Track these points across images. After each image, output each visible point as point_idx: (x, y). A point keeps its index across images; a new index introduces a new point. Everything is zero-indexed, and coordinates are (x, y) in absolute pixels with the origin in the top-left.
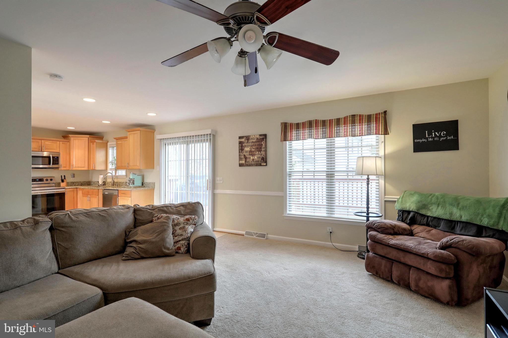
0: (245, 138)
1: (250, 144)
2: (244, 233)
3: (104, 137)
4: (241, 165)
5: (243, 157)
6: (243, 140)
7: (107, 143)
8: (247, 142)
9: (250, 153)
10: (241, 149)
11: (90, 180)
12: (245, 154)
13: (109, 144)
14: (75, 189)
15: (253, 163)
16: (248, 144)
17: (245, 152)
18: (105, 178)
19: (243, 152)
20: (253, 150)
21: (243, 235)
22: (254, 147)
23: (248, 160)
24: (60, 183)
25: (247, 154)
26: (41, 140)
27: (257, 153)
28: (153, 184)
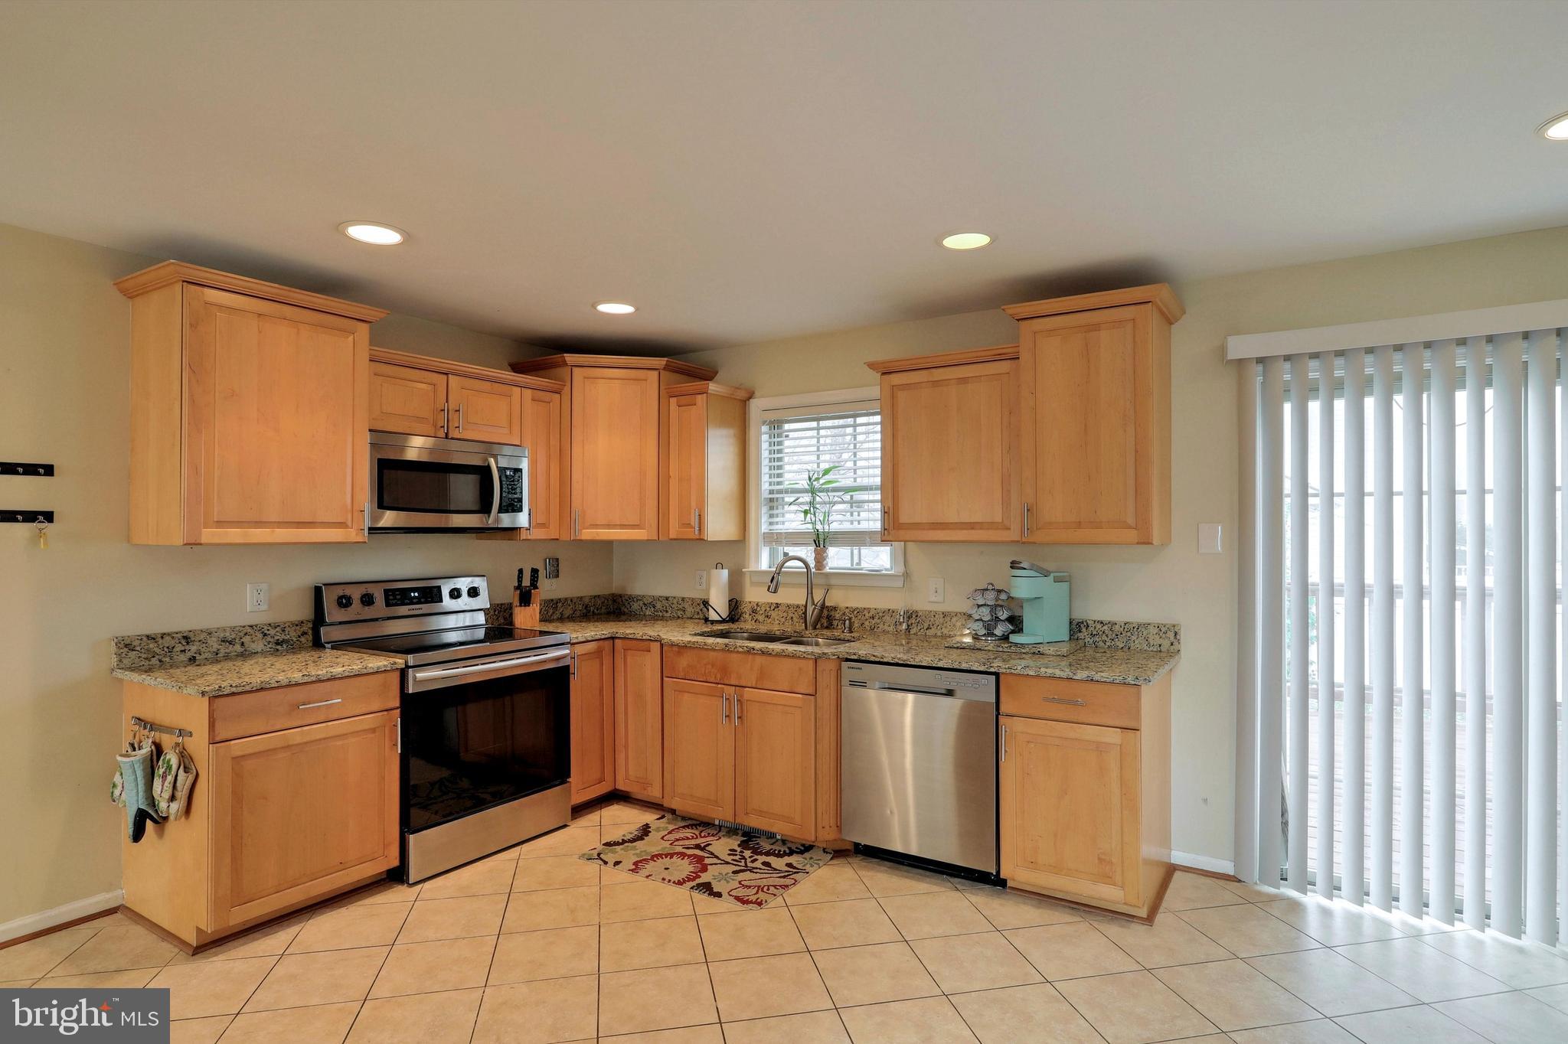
3: (717, 372)
7: (744, 403)
11: (615, 588)
13: (756, 406)
14: (607, 642)
18: (736, 581)
24: (510, 607)
26: (445, 377)
28: (1171, 635)
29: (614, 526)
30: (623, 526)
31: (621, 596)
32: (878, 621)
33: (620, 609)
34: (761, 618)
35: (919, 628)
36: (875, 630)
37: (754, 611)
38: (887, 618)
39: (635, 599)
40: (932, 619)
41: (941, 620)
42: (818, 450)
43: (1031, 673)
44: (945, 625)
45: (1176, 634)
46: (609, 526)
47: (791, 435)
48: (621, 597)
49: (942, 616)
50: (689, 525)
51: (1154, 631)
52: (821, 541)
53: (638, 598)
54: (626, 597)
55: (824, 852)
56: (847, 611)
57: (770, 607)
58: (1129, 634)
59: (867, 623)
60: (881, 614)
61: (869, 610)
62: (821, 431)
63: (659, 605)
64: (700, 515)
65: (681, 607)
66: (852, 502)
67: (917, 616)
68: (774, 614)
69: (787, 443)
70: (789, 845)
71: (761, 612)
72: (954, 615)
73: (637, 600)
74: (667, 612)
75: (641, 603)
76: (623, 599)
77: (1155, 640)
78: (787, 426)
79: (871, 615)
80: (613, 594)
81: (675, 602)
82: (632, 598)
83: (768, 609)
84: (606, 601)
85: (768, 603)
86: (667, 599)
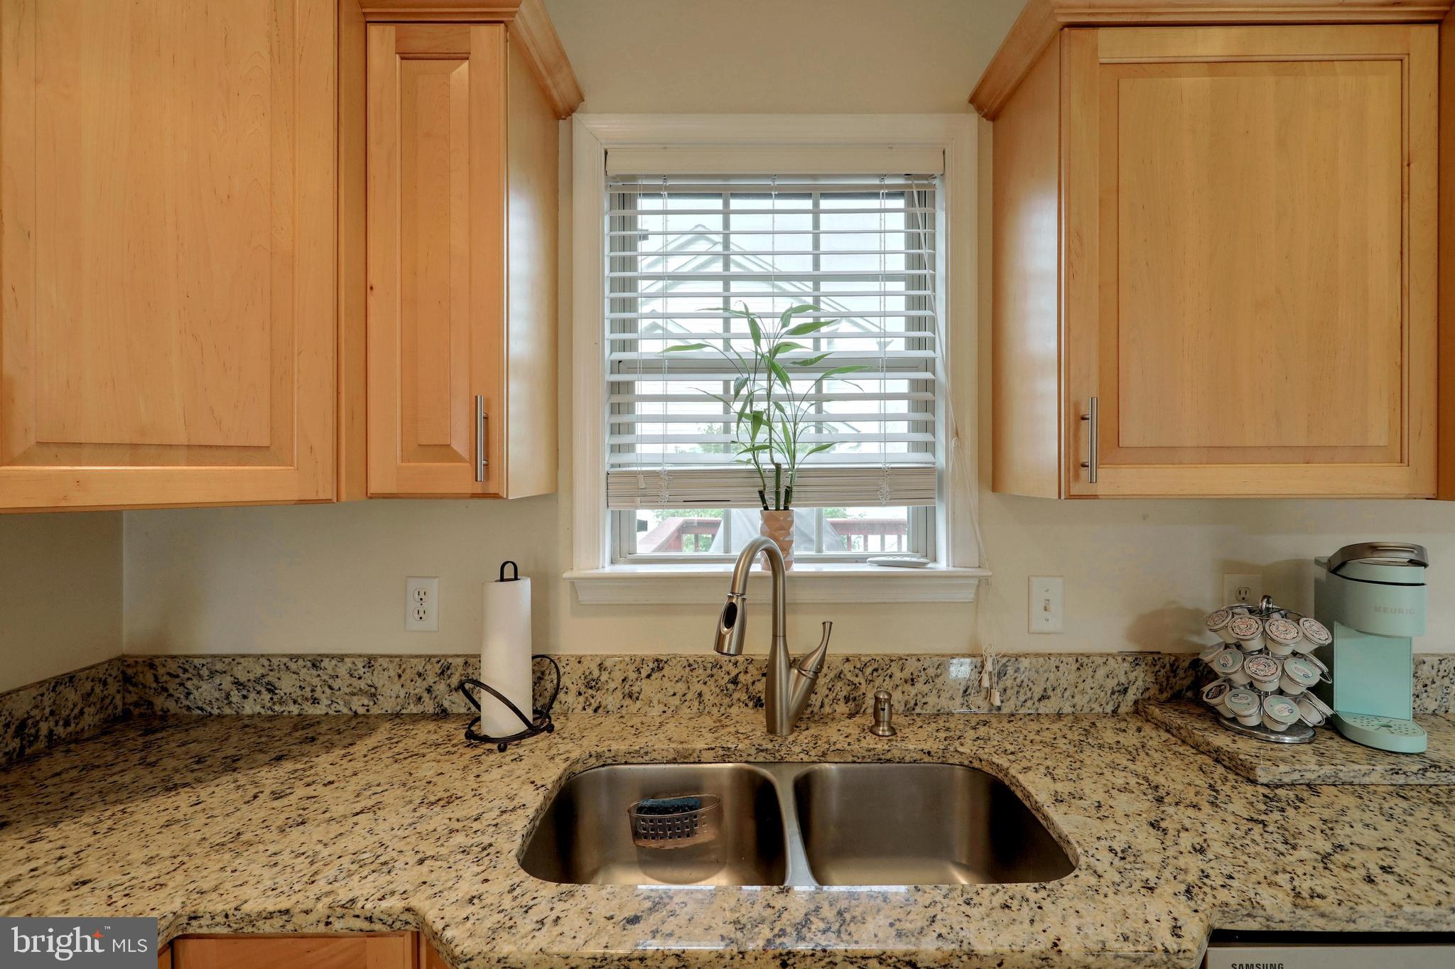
11: (129, 639)
29: (163, 451)
30: (198, 452)
31: (151, 664)
32: (926, 689)
33: (151, 704)
34: (611, 701)
35: (1022, 698)
36: (918, 710)
37: (592, 684)
38: (949, 680)
39: (205, 672)
40: (1052, 676)
41: (1073, 677)
44: (1081, 686)
46: (135, 451)
48: (152, 666)
49: (1075, 666)
50: (443, 451)
52: (776, 493)
53: (217, 665)
54: (173, 666)
56: (848, 666)
57: (638, 671)
59: (897, 696)
60: (933, 672)
61: (902, 660)
63: (287, 685)
64: (486, 418)
65: (362, 684)
66: (816, 397)
68: (648, 688)
71: (612, 685)
72: (1100, 661)
73: (213, 674)
74: (315, 701)
75: (227, 682)
76: (161, 671)
79: (907, 672)
80: (122, 659)
81: (343, 670)
82: (188, 667)
83: (633, 676)
84: (98, 690)
85: (634, 659)
86: (315, 662)
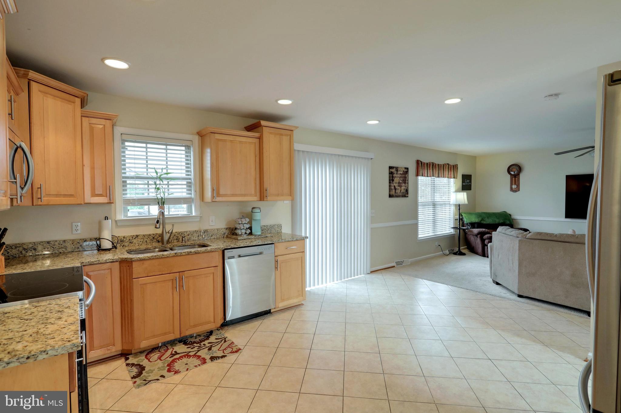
0: (395, 169)
1: (399, 175)
2: (394, 264)
4: (390, 196)
5: (393, 188)
6: (393, 170)
8: (397, 173)
9: (399, 185)
10: (391, 180)
12: (395, 185)
13: (118, 130)
15: (400, 194)
16: (397, 175)
17: (395, 183)
19: (393, 183)
20: (401, 181)
21: (394, 267)
22: (401, 179)
23: (397, 191)
25: (396, 185)
27: (403, 185)
28: (280, 227)
29: (60, 196)
30: (64, 196)
36: (190, 240)
38: (195, 234)
40: (213, 232)
41: (216, 232)
42: (147, 158)
43: (284, 241)
44: (218, 234)
45: (281, 227)
46: (57, 195)
47: (129, 148)
49: (217, 230)
51: (276, 226)
52: (161, 203)
55: (218, 330)
56: (176, 233)
57: (133, 238)
58: (271, 228)
60: (192, 233)
61: (187, 232)
62: (148, 149)
65: (62, 246)
66: (168, 184)
67: (207, 232)
68: (135, 241)
69: (127, 152)
70: (202, 335)
71: (127, 241)
72: (221, 229)
75: (21, 249)
77: (277, 229)
78: (127, 144)
79: (187, 234)
81: (56, 243)
83: (131, 239)
85: (131, 236)
